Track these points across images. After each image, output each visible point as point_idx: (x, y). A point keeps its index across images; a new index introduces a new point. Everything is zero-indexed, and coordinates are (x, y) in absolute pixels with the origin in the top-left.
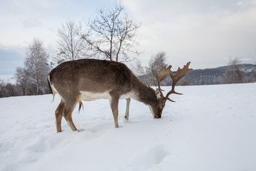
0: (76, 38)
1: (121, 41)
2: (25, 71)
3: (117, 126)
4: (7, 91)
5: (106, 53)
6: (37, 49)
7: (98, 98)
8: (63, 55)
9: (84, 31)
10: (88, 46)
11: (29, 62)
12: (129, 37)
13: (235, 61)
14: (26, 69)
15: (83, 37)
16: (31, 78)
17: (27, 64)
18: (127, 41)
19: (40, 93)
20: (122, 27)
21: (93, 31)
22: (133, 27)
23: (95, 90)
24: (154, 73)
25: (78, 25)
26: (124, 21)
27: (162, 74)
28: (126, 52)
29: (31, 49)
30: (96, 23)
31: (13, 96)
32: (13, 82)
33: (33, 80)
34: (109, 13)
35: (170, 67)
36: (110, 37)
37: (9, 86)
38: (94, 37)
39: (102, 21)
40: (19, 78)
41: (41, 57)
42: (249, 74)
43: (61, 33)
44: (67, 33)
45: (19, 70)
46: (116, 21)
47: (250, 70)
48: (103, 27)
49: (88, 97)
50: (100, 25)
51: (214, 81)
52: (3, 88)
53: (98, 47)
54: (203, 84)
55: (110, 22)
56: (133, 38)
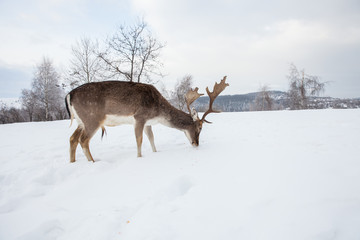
0: (93, 57)
1: (144, 61)
2: (32, 94)
3: (140, 155)
4: (11, 116)
5: (126, 74)
6: (46, 68)
7: (123, 123)
8: (76, 75)
9: (101, 49)
10: (105, 66)
11: (37, 83)
12: (153, 57)
13: (265, 88)
14: (33, 91)
15: (100, 56)
16: (39, 102)
17: (34, 85)
18: (150, 62)
19: (50, 119)
20: (144, 46)
21: (112, 49)
22: (157, 46)
23: (120, 113)
24: (180, 97)
25: (95, 42)
26: (147, 39)
27: (190, 97)
28: (148, 73)
29: (39, 68)
30: (116, 41)
31: (18, 121)
32: (18, 106)
33: (41, 104)
34: (130, 30)
35: (197, 89)
36: (131, 57)
37: (13, 111)
38: (113, 56)
39: (123, 38)
40: (25, 101)
41: (50, 78)
42: (278, 102)
43: (75, 51)
44: (82, 50)
45: (25, 93)
46: (138, 39)
47: (279, 98)
48: (123, 45)
49: (112, 121)
50: (119, 43)
51: (244, 108)
52: (5, 112)
53: (117, 67)
54: (232, 110)
55: (131, 40)
56: (157, 59)
